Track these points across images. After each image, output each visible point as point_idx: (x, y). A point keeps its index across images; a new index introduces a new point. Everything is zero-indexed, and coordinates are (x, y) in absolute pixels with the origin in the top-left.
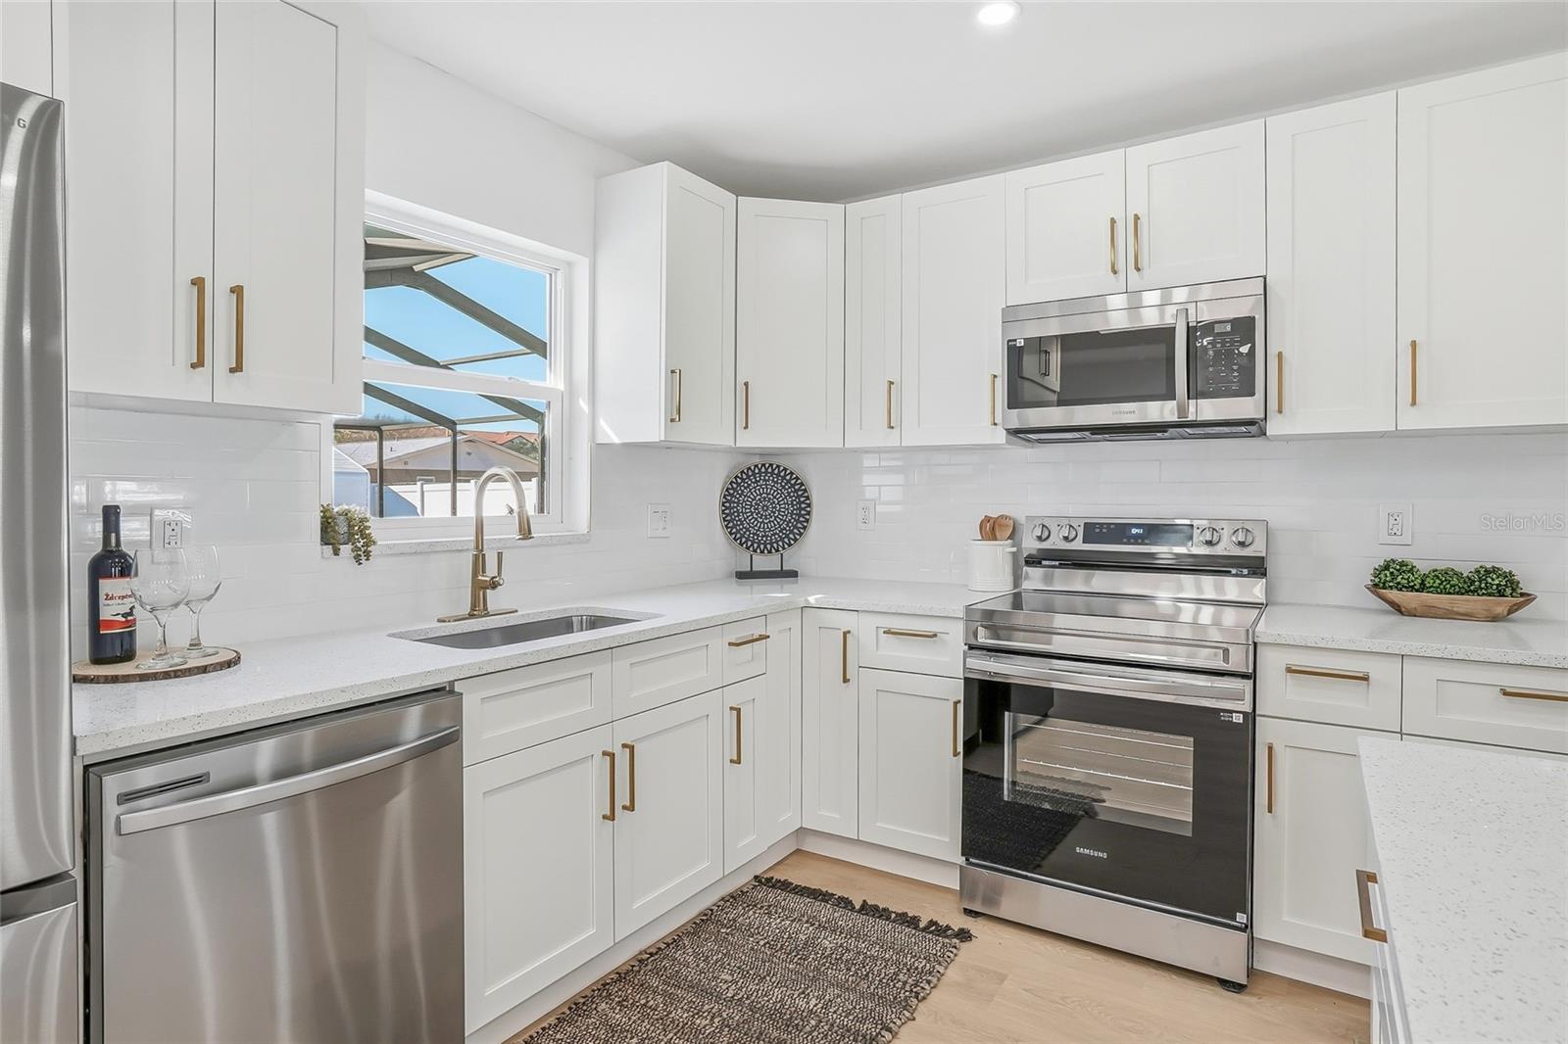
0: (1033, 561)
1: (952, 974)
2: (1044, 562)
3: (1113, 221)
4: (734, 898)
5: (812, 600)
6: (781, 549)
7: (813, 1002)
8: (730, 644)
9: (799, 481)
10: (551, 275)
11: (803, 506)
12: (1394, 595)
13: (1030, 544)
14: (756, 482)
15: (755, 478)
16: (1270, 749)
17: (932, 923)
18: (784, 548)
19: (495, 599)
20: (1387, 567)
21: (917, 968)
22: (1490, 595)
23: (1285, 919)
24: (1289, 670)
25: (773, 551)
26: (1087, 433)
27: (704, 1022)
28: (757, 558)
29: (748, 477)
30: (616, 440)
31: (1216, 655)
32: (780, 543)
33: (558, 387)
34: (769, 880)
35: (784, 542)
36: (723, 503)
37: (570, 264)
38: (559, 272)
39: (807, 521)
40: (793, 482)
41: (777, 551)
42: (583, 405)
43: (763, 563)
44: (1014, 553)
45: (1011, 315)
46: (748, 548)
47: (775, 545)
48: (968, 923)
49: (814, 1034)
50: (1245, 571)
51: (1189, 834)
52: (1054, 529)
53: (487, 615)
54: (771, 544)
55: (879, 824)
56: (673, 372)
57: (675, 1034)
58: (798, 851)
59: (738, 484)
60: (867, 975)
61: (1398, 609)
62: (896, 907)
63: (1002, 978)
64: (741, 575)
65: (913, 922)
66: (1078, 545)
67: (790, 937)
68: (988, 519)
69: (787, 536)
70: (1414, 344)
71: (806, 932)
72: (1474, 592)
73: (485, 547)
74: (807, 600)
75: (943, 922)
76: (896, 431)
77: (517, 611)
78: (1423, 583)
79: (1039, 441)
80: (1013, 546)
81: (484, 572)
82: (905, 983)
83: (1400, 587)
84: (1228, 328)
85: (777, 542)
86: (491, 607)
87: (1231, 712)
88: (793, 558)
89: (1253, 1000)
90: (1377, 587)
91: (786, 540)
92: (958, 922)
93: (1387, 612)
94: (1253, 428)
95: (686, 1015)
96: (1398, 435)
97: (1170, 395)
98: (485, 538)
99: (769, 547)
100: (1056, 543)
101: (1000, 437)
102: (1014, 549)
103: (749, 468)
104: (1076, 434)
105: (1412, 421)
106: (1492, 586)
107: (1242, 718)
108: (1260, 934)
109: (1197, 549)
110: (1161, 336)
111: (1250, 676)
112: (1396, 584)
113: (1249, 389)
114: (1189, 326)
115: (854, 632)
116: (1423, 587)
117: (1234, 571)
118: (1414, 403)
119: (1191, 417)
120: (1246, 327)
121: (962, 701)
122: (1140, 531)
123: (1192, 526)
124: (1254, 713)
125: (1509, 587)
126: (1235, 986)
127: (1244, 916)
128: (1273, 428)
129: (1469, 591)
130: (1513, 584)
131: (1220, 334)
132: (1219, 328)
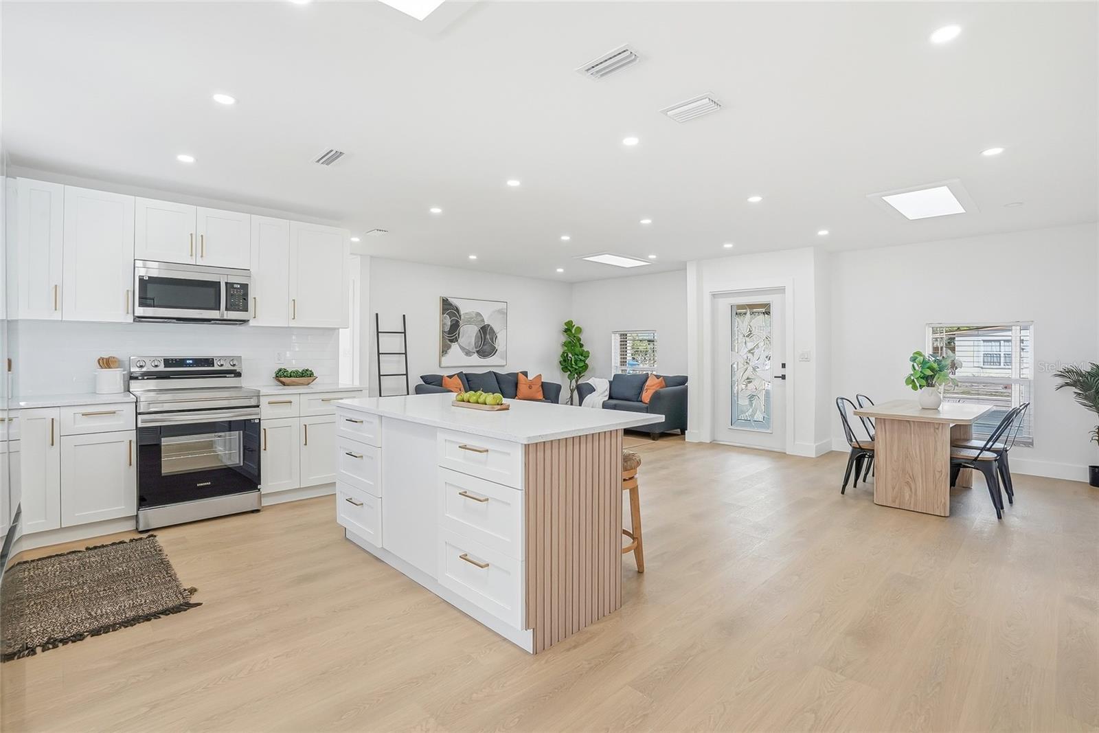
0: (134, 377)
2: (140, 378)
3: (191, 234)
12: (282, 379)
13: (135, 369)
16: (266, 429)
20: (280, 370)
21: (148, 548)
22: (307, 377)
23: (270, 484)
24: (267, 403)
44: (124, 375)
45: (140, 264)
50: (233, 375)
51: (242, 465)
52: (149, 362)
55: (77, 515)
60: (129, 557)
61: (284, 384)
65: (123, 542)
66: (161, 369)
68: (103, 358)
70: (294, 300)
71: (75, 563)
72: (304, 376)
75: (137, 538)
76: (59, 312)
80: (124, 371)
83: (285, 377)
84: (239, 286)
87: (254, 419)
89: (262, 513)
90: (277, 377)
93: (279, 385)
94: (245, 322)
96: (289, 328)
97: (218, 308)
100: (148, 369)
101: (130, 320)
102: (126, 373)
104: (166, 320)
105: (293, 324)
106: (307, 375)
107: (257, 421)
108: (263, 491)
109: (216, 368)
110: (216, 285)
111: (258, 406)
112: (282, 377)
113: (246, 309)
114: (226, 283)
115: (57, 419)
116: (291, 376)
117: (228, 376)
118: (294, 318)
119: (225, 318)
120: (245, 287)
121: (134, 439)
122: (191, 362)
123: (213, 359)
124: (260, 419)
125: (311, 374)
126: (258, 511)
127: (259, 487)
128: (252, 323)
129: (302, 377)
130: (312, 374)
131: (235, 288)
132: (235, 286)
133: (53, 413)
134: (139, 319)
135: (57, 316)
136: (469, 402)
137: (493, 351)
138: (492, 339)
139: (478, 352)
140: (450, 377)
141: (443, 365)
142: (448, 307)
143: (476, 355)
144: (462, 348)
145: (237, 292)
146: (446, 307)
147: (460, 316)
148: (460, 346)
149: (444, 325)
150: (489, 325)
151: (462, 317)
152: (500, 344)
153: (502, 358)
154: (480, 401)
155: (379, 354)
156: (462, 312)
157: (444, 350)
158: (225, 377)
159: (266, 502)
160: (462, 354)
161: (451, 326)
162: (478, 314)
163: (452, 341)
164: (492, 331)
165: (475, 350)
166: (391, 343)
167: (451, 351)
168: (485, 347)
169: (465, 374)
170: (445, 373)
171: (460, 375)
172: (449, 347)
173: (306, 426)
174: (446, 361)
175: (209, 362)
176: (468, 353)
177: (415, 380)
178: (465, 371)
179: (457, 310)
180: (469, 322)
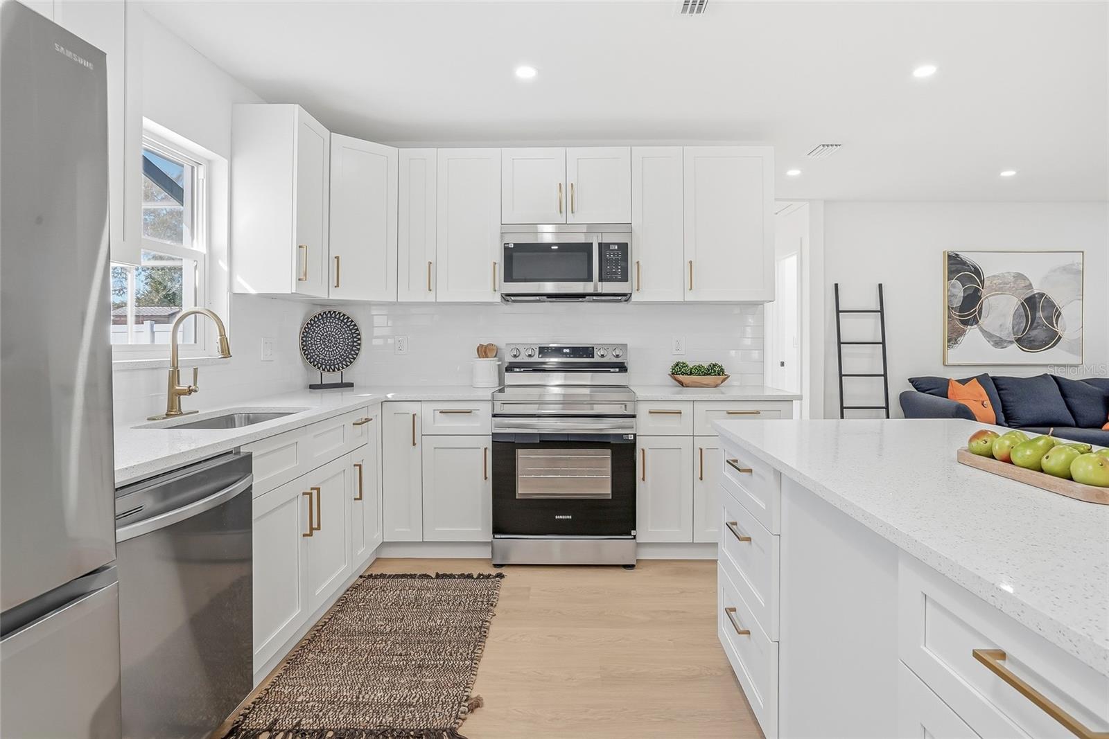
0: (511, 368)
1: (502, 593)
2: (516, 370)
3: (560, 184)
4: (355, 588)
5: (389, 396)
6: (341, 368)
7: (439, 622)
8: (354, 424)
9: (353, 323)
10: (193, 168)
11: (355, 340)
12: (680, 377)
13: (509, 359)
14: (324, 323)
15: (323, 321)
16: (643, 450)
17: (480, 575)
18: (343, 368)
19: (186, 403)
20: (677, 365)
21: (484, 594)
22: (716, 375)
23: (649, 530)
24: (650, 412)
25: (336, 370)
26: (545, 297)
27: (382, 646)
28: (325, 374)
29: (319, 320)
30: (253, 291)
31: (621, 407)
32: (340, 365)
33: (202, 251)
34: (370, 576)
35: (342, 364)
36: (302, 337)
37: (210, 162)
38: (200, 167)
39: (358, 349)
40: (349, 324)
41: (339, 370)
42: (223, 265)
43: (330, 378)
44: (499, 365)
45: (505, 228)
46: (319, 368)
47: (337, 366)
48: (499, 570)
49: (449, 633)
50: (617, 370)
51: (611, 498)
52: (522, 351)
53: (181, 414)
54: (334, 365)
55: (436, 529)
56: (300, 247)
57: (368, 655)
58: (377, 559)
59: (312, 325)
60: (460, 603)
61: (682, 384)
62: (457, 572)
63: (529, 589)
64: (312, 387)
65: (470, 576)
66: (536, 359)
67: (404, 598)
68: (481, 346)
69: (345, 360)
70: (691, 262)
71: (412, 594)
72: (710, 374)
73: (179, 365)
74: (386, 397)
75: (486, 573)
76: (433, 293)
77: (198, 412)
78: (691, 372)
79: (514, 301)
80: (499, 361)
81: (179, 383)
82: (482, 602)
83: (683, 374)
84: (616, 247)
85: (338, 364)
86: (184, 409)
87: (628, 434)
88: (349, 375)
89: (639, 570)
90: (673, 374)
91: (344, 363)
92: (494, 572)
93: (677, 386)
94: (626, 297)
95: (368, 646)
96: (685, 303)
97: (590, 279)
98: (179, 359)
99: (332, 368)
100: (523, 358)
101: (498, 299)
102: (500, 363)
103: (320, 314)
104: (538, 298)
105: (690, 297)
106: (715, 372)
107: (631, 437)
108: (639, 540)
109: (597, 359)
110: (587, 247)
111: (634, 416)
112: (680, 373)
113: (625, 278)
114: (600, 244)
115: (419, 414)
116: (691, 374)
117: (612, 370)
118: (691, 289)
119: (600, 291)
120: (623, 247)
121: (490, 447)
122: (568, 351)
123: (593, 348)
124: (635, 435)
125: (721, 372)
126: (631, 567)
127: (633, 533)
128: (634, 298)
129: (707, 374)
130: (722, 370)
131: (612, 250)
132: (612, 247)
133: (414, 408)
134: (507, 297)
135: (430, 298)
136: (1008, 460)
137: (1053, 339)
138: (1049, 319)
139: (1018, 341)
140: (963, 382)
141: (950, 362)
142: (956, 266)
143: (1015, 345)
144: (988, 335)
145: (614, 255)
146: (954, 268)
147: (982, 282)
148: (983, 331)
149: (951, 297)
150: (1042, 295)
151: (987, 283)
152: (1067, 327)
153: (1071, 351)
154: (1046, 464)
155: (840, 343)
156: (986, 274)
157: (953, 338)
158: (609, 371)
159: (646, 554)
160: (988, 346)
161: (965, 298)
162: (1020, 276)
163: (965, 323)
164: (1050, 305)
165: (1012, 338)
166: (860, 328)
167: (964, 340)
168: (1034, 333)
169: (994, 379)
170: (953, 375)
171: (982, 379)
172: (962, 333)
173: (701, 450)
174: (954, 355)
175: (587, 351)
176: (999, 343)
177: (899, 385)
178: (993, 373)
179: (977, 272)
180: (1000, 290)
